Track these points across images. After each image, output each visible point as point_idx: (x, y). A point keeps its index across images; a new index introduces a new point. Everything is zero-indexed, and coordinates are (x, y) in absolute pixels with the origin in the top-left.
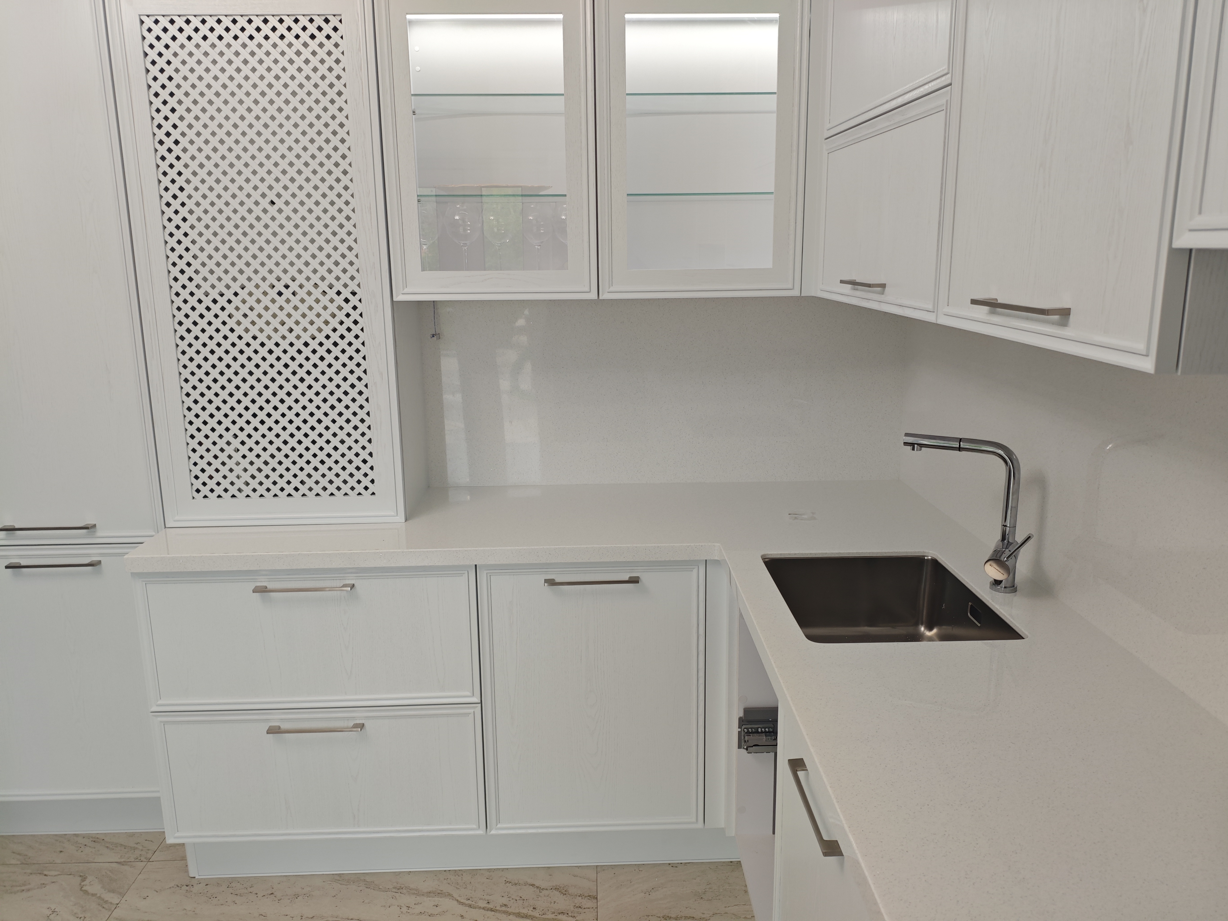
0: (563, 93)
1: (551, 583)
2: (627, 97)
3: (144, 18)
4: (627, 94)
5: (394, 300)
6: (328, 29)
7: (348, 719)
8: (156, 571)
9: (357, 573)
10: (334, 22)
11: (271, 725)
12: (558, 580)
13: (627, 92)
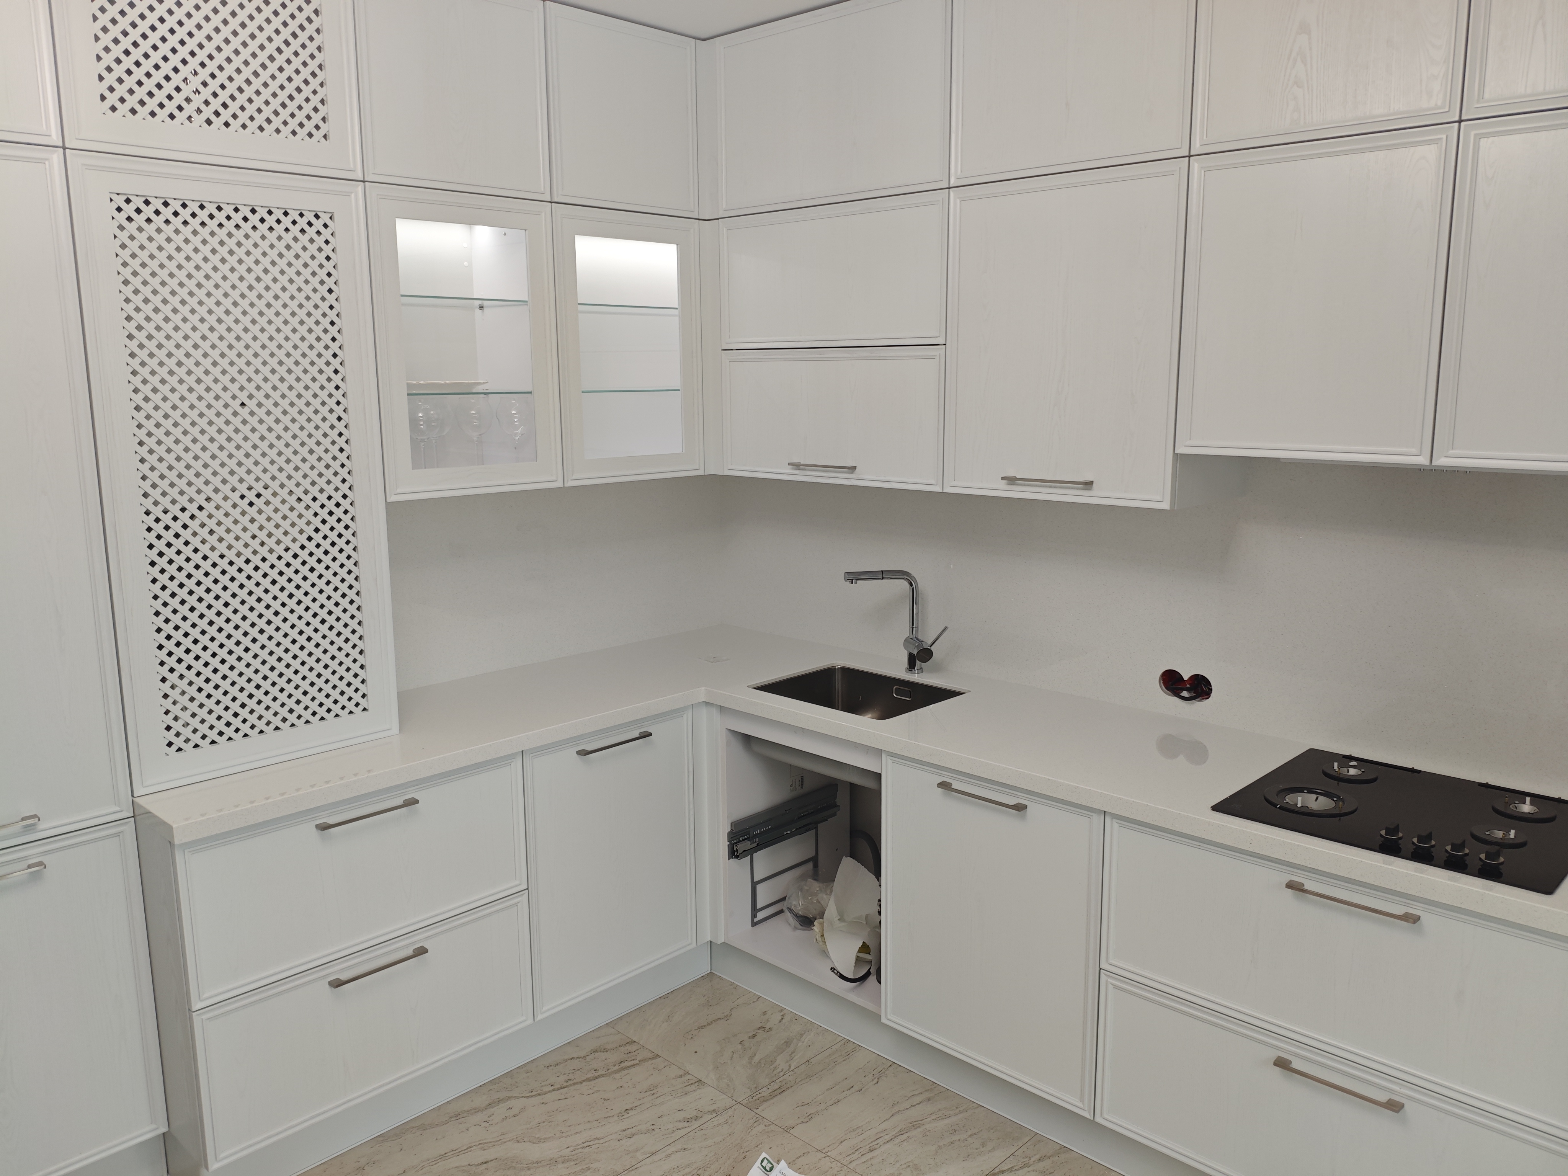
0: (527, 300)
1: (584, 753)
2: (579, 306)
3: (114, 197)
4: (579, 304)
5: (388, 500)
6: (318, 225)
7: (407, 946)
8: (213, 834)
9: (417, 785)
10: (325, 218)
11: (329, 980)
12: (589, 748)
13: (579, 302)
